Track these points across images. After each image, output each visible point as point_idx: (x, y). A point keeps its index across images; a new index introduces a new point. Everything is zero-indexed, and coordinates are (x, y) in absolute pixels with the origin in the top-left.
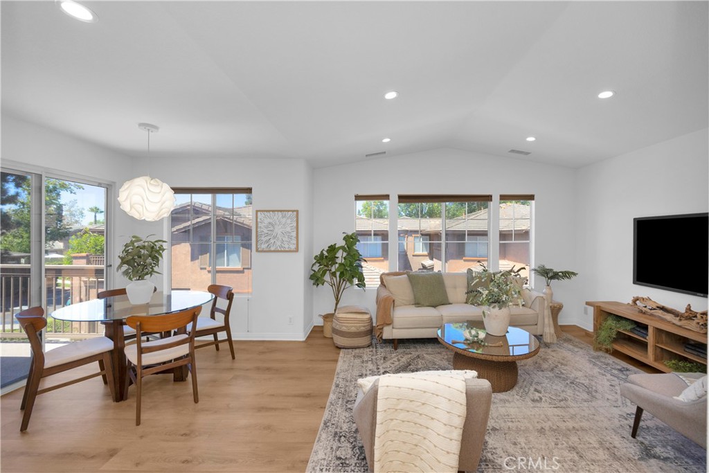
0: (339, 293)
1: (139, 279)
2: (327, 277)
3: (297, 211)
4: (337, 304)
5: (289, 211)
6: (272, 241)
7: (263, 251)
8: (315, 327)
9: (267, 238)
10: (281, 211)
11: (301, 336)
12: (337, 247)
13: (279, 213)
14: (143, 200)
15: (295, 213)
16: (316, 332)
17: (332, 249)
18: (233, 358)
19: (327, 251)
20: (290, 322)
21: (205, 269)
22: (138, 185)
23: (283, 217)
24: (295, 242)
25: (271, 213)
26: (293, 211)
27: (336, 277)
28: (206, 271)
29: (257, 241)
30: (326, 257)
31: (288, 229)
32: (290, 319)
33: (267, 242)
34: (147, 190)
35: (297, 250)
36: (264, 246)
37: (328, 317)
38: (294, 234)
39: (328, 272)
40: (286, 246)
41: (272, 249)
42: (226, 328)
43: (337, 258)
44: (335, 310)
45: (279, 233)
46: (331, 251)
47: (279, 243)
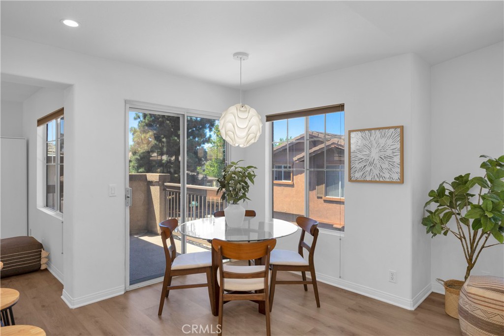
0: (473, 251)
1: (233, 204)
2: (452, 224)
3: (402, 128)
4: (469, 269)
5: (389, 128)
6: (368, 169)
7: (357, 181)
8: (432, 293)
9: (362, 165)
10: (379, 129)
11: (407, 303)
12: (470, 179)
13: (377, 131)
14: (234, 126)
15: (399, 130)
16: (433, 303)
17: (462, 182)
18: (319, 306)
19: (453, 185)
20: (392, 279)
21: (321, 198)
22: (231, 113)
23: (382, 137)
24: (399, 170)
25: (367, 132)
26: (395, 128)
27: (468, 226)
28: (322, 201)
29: (350, 169)
30: (451, 193)
31: (389, 153)
32: (392, 274)
33: (361, 169)
34: (237, 117)
35: (402, 181)
36: (358, 175)
37: (453, 286)
38: (397, 160)
39: (453, 216)
40: (387, 175)
41: (368, 178)
42: (311, 267)
43: (472, 196)
44: (466, 278)
45: (377, 158)
46: (459, 184)
47: (376, 172)
